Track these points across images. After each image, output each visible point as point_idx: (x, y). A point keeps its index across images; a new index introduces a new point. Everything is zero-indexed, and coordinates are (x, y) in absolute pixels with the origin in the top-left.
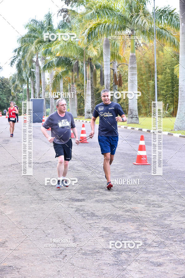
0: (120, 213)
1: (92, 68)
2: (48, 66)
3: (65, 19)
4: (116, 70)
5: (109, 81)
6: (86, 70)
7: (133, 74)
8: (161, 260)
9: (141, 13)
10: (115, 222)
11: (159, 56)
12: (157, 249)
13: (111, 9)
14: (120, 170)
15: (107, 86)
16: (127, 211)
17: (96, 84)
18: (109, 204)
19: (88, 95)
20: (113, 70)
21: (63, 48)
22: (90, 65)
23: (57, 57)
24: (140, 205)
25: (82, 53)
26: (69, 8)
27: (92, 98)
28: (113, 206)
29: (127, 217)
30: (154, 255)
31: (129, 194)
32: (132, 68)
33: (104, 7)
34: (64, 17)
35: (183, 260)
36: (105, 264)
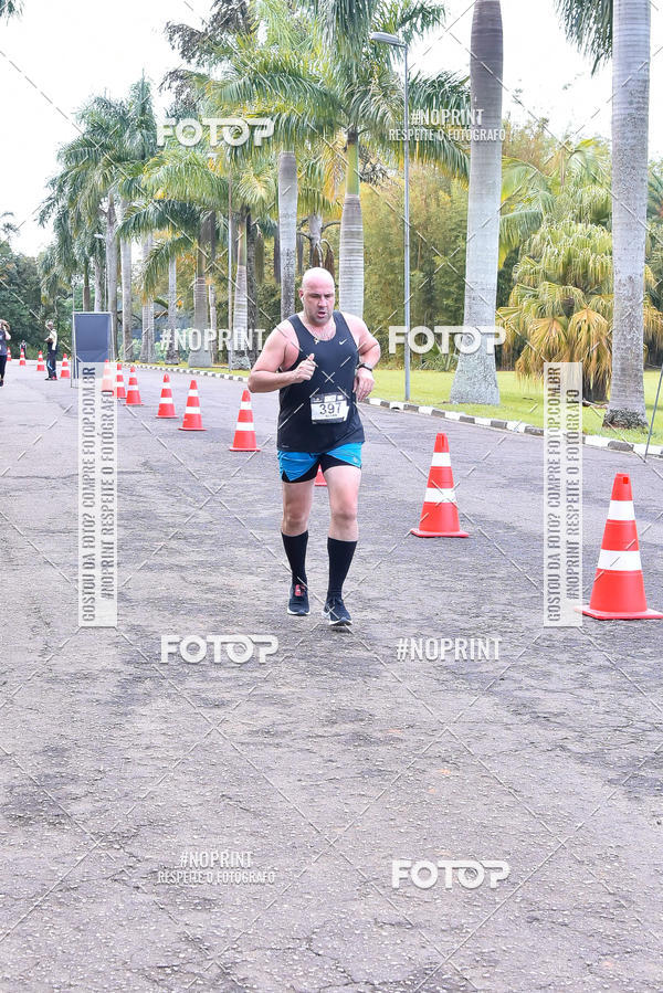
0: (191, 593)
1: (250, 232)
2: (136, 224)
3: (183, 97)
4: (319, 241)
5: (294, 270)
6: (236, 239)
7: (351, 252)
8: (227, 696)
9: (373, 88)
10: (166, 613)
11: (438, 205)
12: (235, 673)
13: (295, 75)
14: (250, 499)
15: (286, 282)
16: (211, 590)
17: (261, 276)
18: (175, 574)
19: (239, 306)
20: (311, 239)
21: (174, 177)
22: (245, 224)
23: (159, 202)
24: (250, 577)
25: (224, 191)
26: (192, 67)
27: (250, 314)
28: (183, 578)
29: (204, 603)
30: (218, 684)
31: (240, 553)
32: (351, 235)
33: (276, 68)
34: (179, 92)
35: (282, 696)
36: (88, 701)
